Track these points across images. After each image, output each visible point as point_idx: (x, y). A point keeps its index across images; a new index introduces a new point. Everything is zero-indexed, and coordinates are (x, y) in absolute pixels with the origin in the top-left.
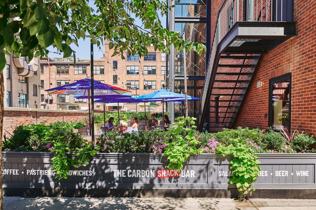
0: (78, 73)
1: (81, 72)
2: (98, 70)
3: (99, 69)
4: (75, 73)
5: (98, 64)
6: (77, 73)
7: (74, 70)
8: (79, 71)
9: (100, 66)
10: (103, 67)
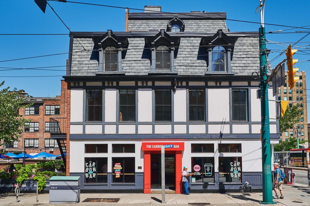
0: (30, 114)
1: (33, 112)
2: (52, 110)
3: (54, 109)
4: (26, 114)
5: (53, 103)
6: (28, 114)
7: (24, 110)
8: (31, 111)
9: (55, 106)
10: (58, 107)
